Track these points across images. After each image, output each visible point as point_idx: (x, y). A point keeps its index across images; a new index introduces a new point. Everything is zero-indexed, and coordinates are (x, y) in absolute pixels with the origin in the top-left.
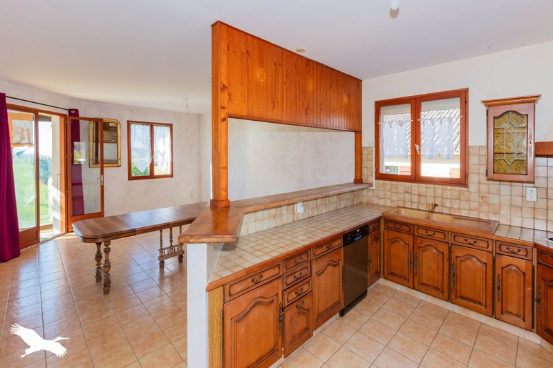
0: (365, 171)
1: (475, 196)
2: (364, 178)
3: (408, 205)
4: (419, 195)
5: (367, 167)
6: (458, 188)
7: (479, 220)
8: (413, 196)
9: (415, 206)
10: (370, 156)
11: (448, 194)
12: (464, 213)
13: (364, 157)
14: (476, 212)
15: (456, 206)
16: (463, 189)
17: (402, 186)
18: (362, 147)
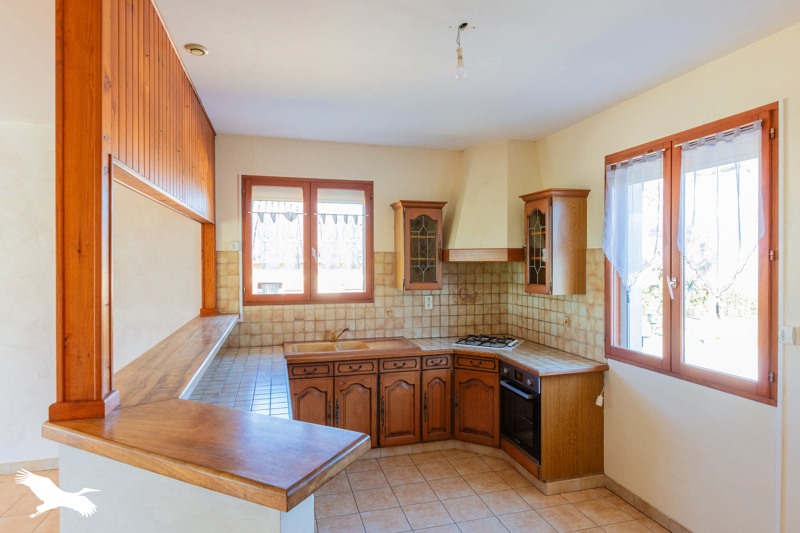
0: (223, 294)
1: (381, 312)
2: (222, 304)
3: (300, 337)
4: (316, 321)
5: (226, 287)
6: (363, 305)
7: (384, 339)
8: (307, 323)
9: (309, 337)
10: (232, 267)
11: (352, 314)
12: (369, 335)
13: (222, 269)
14: (382, 331)
15: (361, 327)
16: (369, 305)
17: (289, 311)
18: (216, 253)
